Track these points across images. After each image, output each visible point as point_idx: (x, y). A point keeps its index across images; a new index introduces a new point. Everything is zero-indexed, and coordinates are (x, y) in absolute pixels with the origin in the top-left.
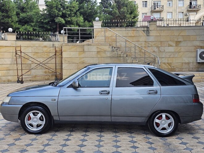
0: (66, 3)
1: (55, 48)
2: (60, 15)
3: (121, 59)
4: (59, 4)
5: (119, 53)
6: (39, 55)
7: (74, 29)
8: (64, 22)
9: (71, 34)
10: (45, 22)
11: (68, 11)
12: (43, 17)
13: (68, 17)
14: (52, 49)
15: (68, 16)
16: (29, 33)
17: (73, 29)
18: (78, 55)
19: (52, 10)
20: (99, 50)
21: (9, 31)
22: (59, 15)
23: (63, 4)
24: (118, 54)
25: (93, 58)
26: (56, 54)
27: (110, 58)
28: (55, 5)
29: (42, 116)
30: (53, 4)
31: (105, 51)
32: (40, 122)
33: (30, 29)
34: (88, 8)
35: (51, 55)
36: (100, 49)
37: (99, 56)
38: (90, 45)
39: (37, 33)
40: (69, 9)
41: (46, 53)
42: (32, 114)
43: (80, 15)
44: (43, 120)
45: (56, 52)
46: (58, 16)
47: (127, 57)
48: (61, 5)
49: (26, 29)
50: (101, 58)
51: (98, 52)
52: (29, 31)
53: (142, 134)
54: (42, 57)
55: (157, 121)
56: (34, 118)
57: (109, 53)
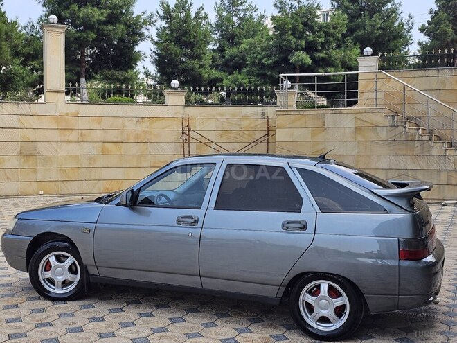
0: (316, 19)
1: (268, 122)
2: (301, 46)
3: (416, 145)
4: (300, 22)
5: (411, 131)
6: (232, 135)
7: (334, 76)
8: (308, 61)
9: (331, 88)
10: (269, 65)
11: (320, 37)
12: (263, 53)
13: (320, 51)
14: (260, 122)
15: (320, 48)
16: (242, 88)
17: (332, 77)
18: (310, 136)
19: (283, 37)
20: (360, 124)
21: (173, 86)
22: (300, 48)
23: (309, 22)
24: (406, 133)
25: (345, 143)
26: (268, 134)
27: (386, 143)
28: (290, 26)
29: (74, 263)
30: (287, 23)
31: (375, 127)
32: (69, 277)
33: (242, 81)
34: (373, 26)
35: (258, 135)
36: (362, 122)
37: (359, 138)
38: (338, 112)
39: (253, 88)
40: (322, 33)
41: (247, 132)
42: (54, 257)
43: (355, 44)
44: (76, 273)
45: (268, 130)
46: (297, 50)
47: (430, 140)
48: (305, 24)
49: (235, 81)
50: (364, 143)
51: (358, 129)
52: (241, 85)
53: (280, 327)
54: (238, 140)
55: (306, 297)
56: (56, 267)
57: (385, 133)
